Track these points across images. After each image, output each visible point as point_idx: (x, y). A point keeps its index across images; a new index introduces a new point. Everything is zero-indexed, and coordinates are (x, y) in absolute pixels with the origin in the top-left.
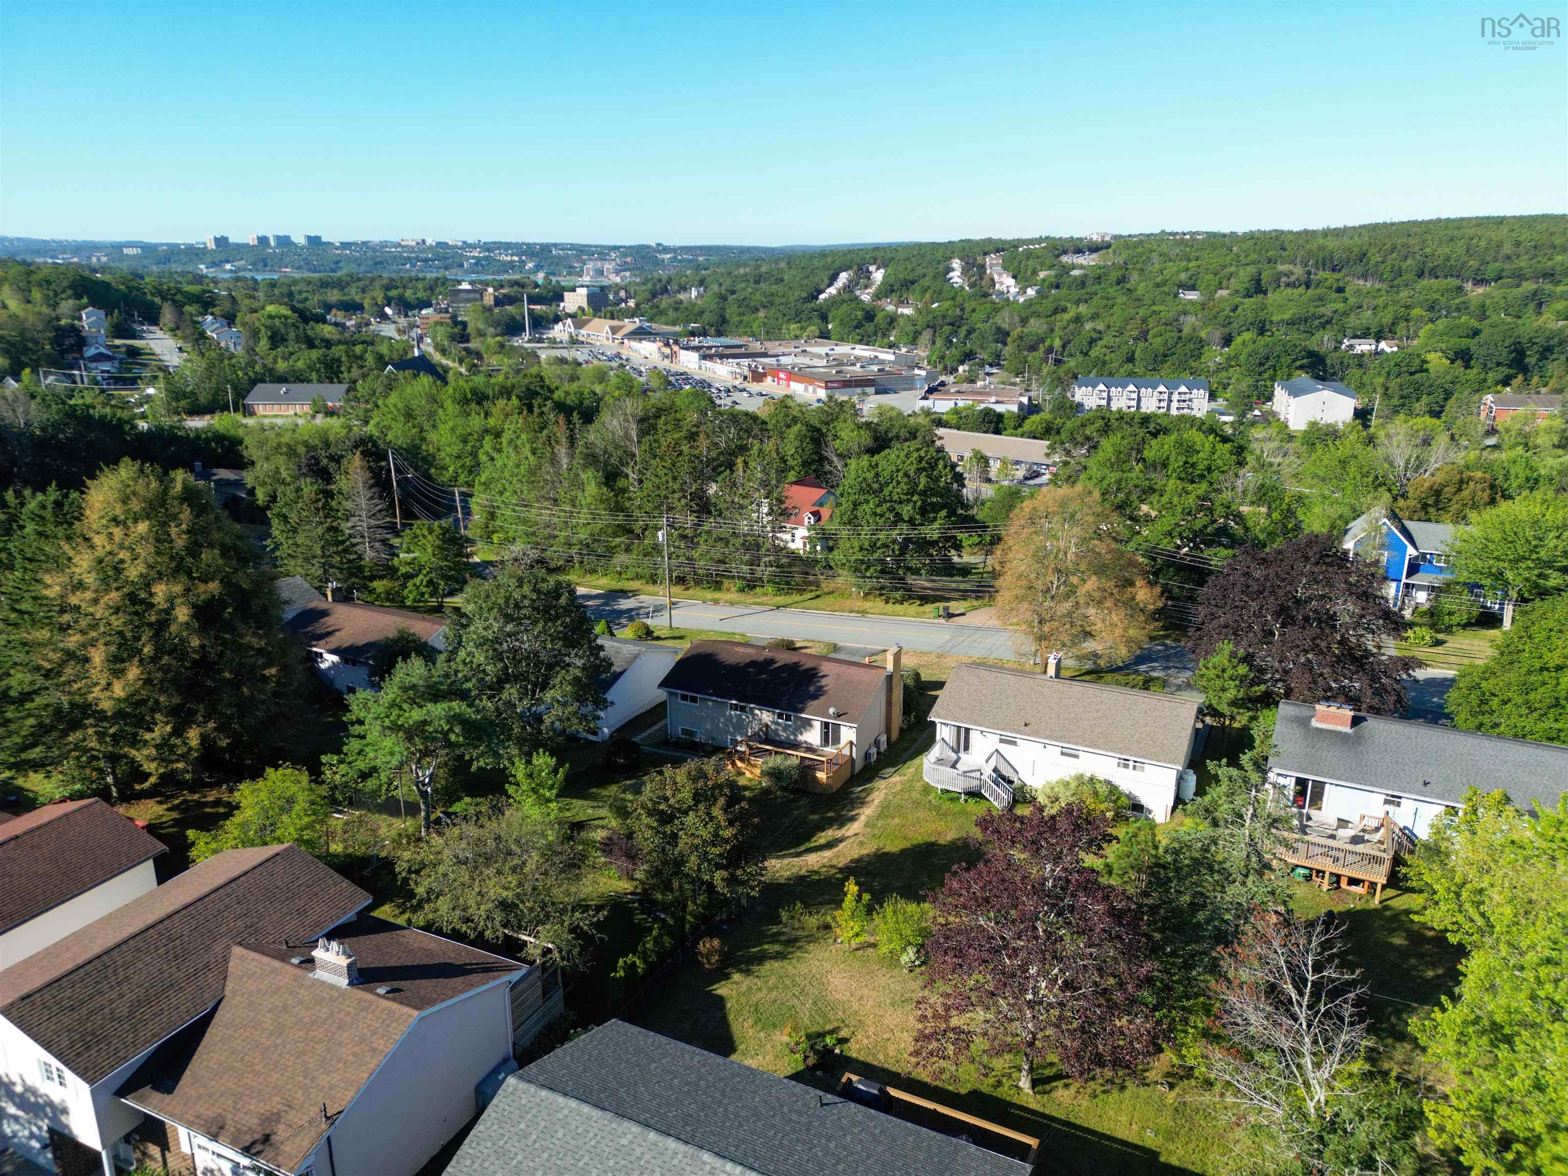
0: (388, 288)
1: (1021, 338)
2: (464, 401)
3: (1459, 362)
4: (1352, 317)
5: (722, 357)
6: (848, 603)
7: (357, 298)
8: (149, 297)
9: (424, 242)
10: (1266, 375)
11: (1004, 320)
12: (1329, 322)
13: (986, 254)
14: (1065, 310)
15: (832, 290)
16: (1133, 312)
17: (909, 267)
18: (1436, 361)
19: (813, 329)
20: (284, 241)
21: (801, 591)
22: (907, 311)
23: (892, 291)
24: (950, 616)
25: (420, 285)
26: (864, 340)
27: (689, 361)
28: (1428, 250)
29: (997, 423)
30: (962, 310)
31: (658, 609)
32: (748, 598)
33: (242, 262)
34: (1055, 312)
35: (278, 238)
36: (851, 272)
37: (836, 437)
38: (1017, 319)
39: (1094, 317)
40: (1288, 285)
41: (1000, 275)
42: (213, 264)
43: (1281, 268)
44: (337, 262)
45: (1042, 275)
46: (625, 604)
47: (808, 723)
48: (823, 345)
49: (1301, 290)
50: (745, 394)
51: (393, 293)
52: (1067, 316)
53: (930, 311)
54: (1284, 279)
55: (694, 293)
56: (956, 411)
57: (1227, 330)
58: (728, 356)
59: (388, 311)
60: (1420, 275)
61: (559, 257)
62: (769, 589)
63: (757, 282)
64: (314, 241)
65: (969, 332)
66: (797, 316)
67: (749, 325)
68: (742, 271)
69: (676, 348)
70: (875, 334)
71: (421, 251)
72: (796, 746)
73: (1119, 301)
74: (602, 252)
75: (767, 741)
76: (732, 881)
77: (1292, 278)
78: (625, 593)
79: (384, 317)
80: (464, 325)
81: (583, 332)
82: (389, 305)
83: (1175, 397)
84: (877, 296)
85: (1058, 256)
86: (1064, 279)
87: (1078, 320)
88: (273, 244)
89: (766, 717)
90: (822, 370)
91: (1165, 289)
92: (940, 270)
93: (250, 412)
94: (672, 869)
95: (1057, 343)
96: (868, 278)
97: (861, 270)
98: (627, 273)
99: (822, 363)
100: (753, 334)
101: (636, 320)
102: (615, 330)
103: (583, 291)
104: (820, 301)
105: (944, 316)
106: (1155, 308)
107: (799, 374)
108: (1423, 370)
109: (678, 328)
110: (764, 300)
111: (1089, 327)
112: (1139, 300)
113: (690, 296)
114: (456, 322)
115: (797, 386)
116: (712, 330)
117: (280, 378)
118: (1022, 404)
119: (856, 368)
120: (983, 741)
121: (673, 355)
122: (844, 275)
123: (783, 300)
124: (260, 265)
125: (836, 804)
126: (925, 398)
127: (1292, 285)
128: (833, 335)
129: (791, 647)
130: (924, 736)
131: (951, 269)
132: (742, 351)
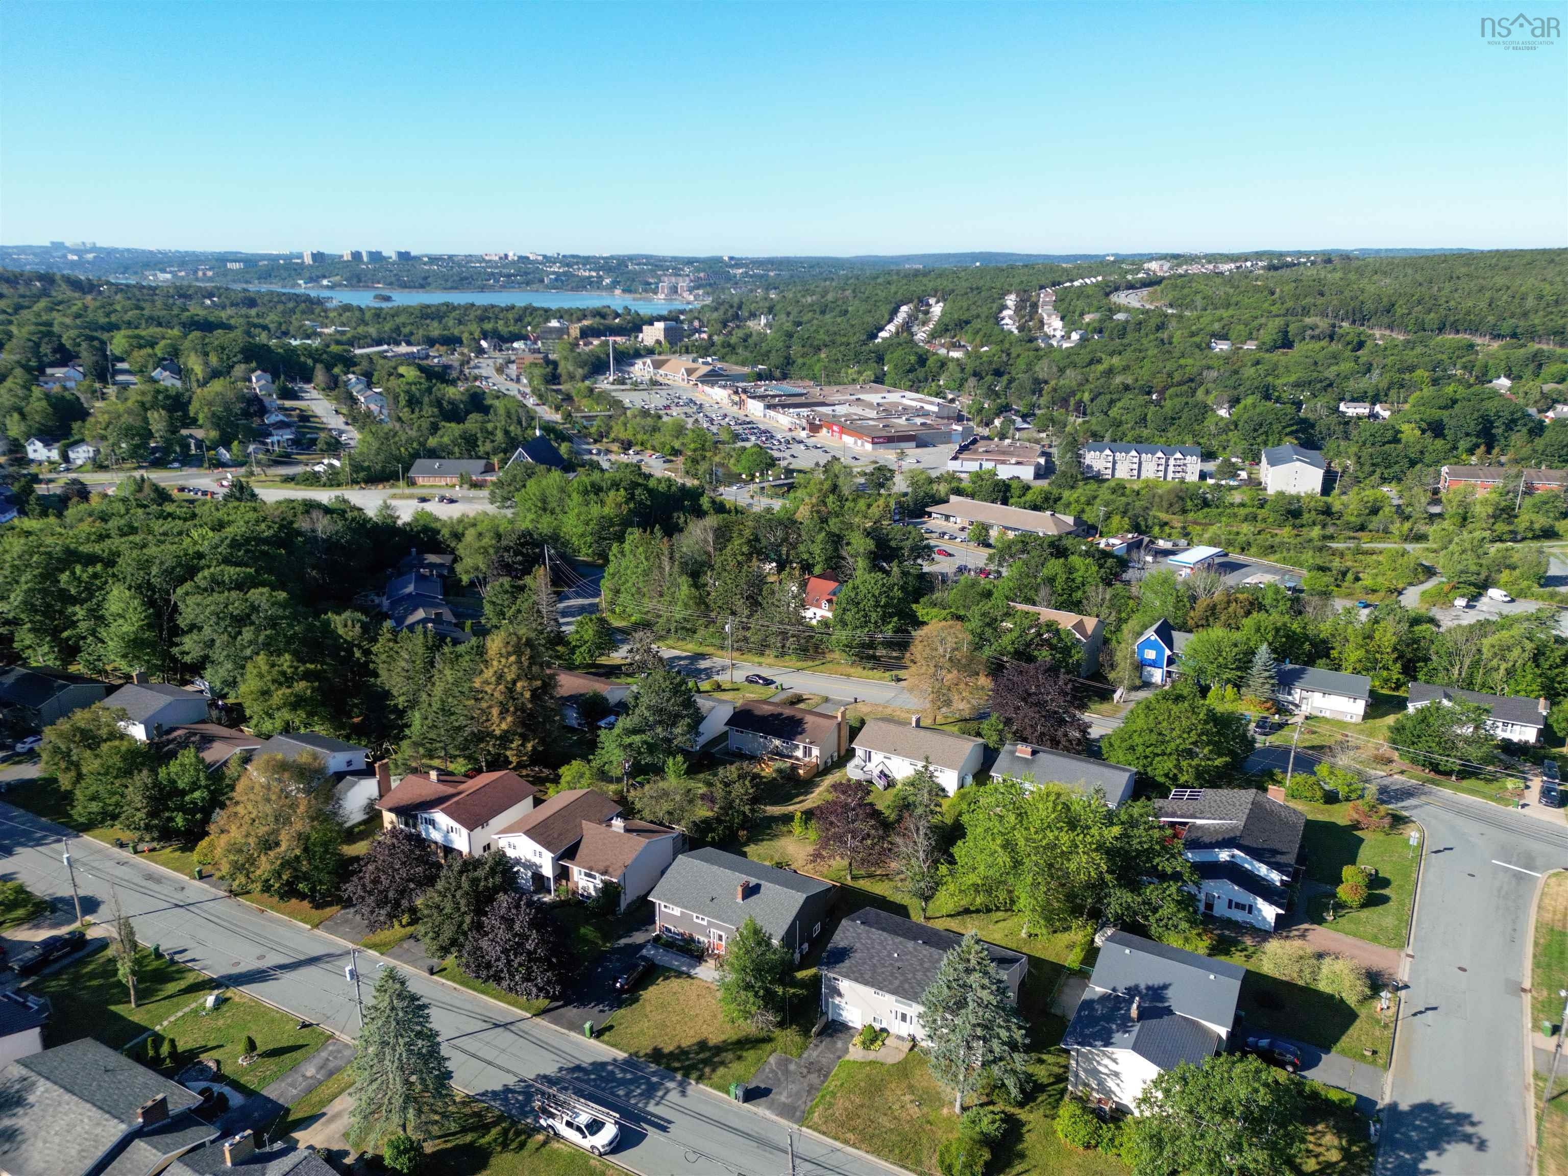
0: (482, 319)
1: (1055, 390)
3: (1429, 433)
4: (1352, 382)
5: (784, 406)
6: (841, 669)
7: (456, 332)
8: (302, 359)
9: (506, 256)
10: (1259, 440)
11: (1043, 369)
12: (1330, 385)
13: (1042, 287)
14: (1099, 361)
15: (891, 327)
16: (1161, 365)
17: (965, 305)
18: (1410, 432)
19: (869, 374)
20: (376, 256)
21: (813, 659)
22: (956, 354)
23: (947, 330)
24: (899, 680)
25: (510, 316)
26: (915, 387)
27: (755, 409)
28: (1452, 304)
29: (1005, 492)
30: (1008, 355)
31: (723, 669)
32: (779, 662)
33: (338, 278)
34: (1091, 363)
35: (370, 254)
36: (911, 306)
37: (848, 544)
38: (1055, 369)
39: (1126, 368)
40: (1312, 337)
41: (1049, 315)
42: (311, 280)
43: (1308, 320)
44: (426, 278)
45: (1087, 318)
46: (703, 664)
47: (797, 747)
48: (876, 391)
49: (1324, 343)
50: (802, 447)
51: (488, 326)
52: (1100, 368)
53: (979, 357)
54: (1309, 332)
55: (763, 321)
56: (978, 477)
57: (1236, 393)
58: (790, 406)
59: (484, 344)
60: (1441, 330)
61: (635, 273)
62: (793, 657)
63: (823, 312)
64: (404, 256)
65: (1010, 382)
66: (858, 358)
67: (811, 367)
68: (809, 299)
69: (744, 397)
70: (926, 380)
71: (504, 267)
72: (790, 757)
73: (1150, 353)
74: (676, 265)
75: (777, 754)
76: (753, 811)
77: (1317, 332)
78: (703, 656)
79: (480, 351)
80: (555, 364)
81: (661, 371)
82: (485, 339)
83: (1172, 462)
84: (933, 335)
85: (1107, 295)
86: (1108, 324)
87: (1110, 372)
88: (365, 259)
89: (777, 742)
90: (871, 423)
91: (1197, 339)
92: (995, 306)
93: (412, 483)
94: (729, 806)
95: (1086, 397)
96: (927, 313)
97: (921, 304)
98: (701, 292)
99: (873, 414)
100: (814, 378)
101: (709, 359)
102: (690, 372)
103: (660, 325)
104: (879, 340)
105: (990, 363)
106: (1182, 362)
107: (851, 427)
108: (1396, 440)
109: (746, 370)
110: (827, 339)
111: (1118, 380)
112: (1169, 352)
113: (760, 324)
114: (548, 362)
115: (848, 440)
116: (777, 373)
117: (433, 454)
118: (1038, 467)
119: (902, 421)
120: (877, 757)
121: (741, 403)
122: (904, 309)
123: (844, 340)
124: (354, 281)
125: (805, 785)
126: (955, 458)
127: (1317, 338)
128: (887, 379)
129: (799, 699)
130: (851, 753)
131: (1005, 307)
132: (803, 400)
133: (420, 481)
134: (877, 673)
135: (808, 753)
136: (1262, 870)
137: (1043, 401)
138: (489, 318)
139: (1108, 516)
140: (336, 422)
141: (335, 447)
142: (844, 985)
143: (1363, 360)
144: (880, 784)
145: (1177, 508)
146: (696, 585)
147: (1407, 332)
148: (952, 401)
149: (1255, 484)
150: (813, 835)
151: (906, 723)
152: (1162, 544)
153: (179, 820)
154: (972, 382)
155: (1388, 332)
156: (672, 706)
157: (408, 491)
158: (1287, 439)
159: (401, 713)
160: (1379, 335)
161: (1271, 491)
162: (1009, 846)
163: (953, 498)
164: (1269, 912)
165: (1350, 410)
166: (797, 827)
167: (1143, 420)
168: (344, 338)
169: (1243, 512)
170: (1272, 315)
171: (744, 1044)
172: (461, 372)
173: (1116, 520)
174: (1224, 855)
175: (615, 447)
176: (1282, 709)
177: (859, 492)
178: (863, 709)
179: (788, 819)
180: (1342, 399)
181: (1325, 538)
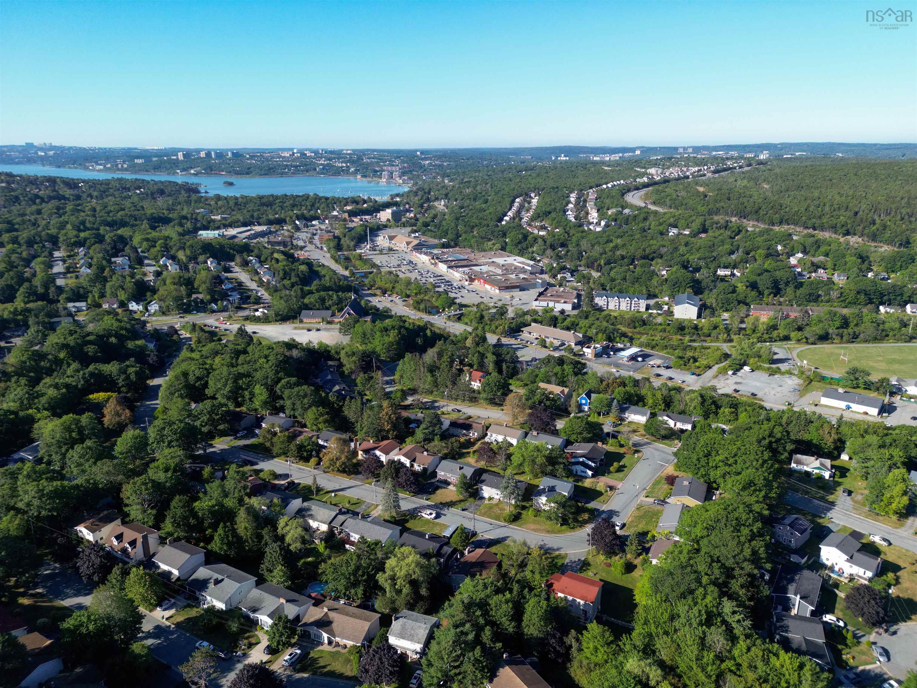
2: (382, 331)
3: (749, 288)
4: (724, 259)
5: (457, 267)
6: (484, 406)
9: (293, 152)
13: (591, 188)
14: (611, 241)
15: (510, 213)
17: (549, 200)
18: (741, 287)
19: (498, 246)
21: (474, 403)
22: (542, 233)
23: (539, 216)
24: (502, 410)
26: (521, 253)
27: (442, 268)
29: (556, 320)
30: (568, 234)
31: (444, 406)
34: (607, 242)
36: (522, 198)
37: (486, 357)
41: (592, 208)
42: (184, 170)
44: (249, 168)
45: (610, 212)
46: (436, 404)
47: (470, 433)
48: (502, 256)
49: (722, 231)
50: (466, 291)
52: (611, 245)
53: (554, 235)
55: (442, 203)
56: (545, 311)
58: (459, 267)
59: (298, 222)
60: (781, 223)
61: (368, 164)
63: (475, 200)
66: (493, 234)
67: (469, 240)
68: (467, 190)
69: (436, 260)
70: (527, 249)
71: (293, 161)
72: (469, 436)
73: (636, 237)
75: (465, 435)
76: (459, 450)
80: (339, 239)
81: (393, 241)
82: (297, 219)
83: (633, 302)
84: (532, 220)
85: (623, 195)
86: (620, 217)
87: (616, 247)
89: (464, 431)
90: (499, 277)
91: (661, 228)
92: (564, 202)
93: (301, 321)
94: (453, 449)
95: (602, 262)
96: (529, 203)
97: (527, 196)
98: (406, 178)
99: (499, 271)
100: (471, 247)
101: (417, 234)
102: (408, 243)
103: (389, 211)
104: (504, 223)
105: (559, 239)
106: (651, 242)
107: (489, 280)
108: (734, 291)
109: (436, 241)
110: (477, 221)
111: (618, 253)
112: (646, 236)
113: (441, 205)
114: (335, 237)
115: (488, 287)
116: (452, 243)
117: (307, 307)
118: (574, 303)
119: (513, 276)
120: (494, 435)
121: (435, 264)
122: (518, 200)
123: (486, 222)
124: (209, 170)
125: (473, 444)
126: (536, 300)
127: (720, 228)
128: (508, 248)
129: (470, 417)
130: (486, 435)
131: (569, 202)
132: (465, 263)
133: (305, 320)
134: (496, 408)
135: (474, 434)
136: (590, 463)
137: (582, 263)
138: (297, 205)
139: (597, 334)
140: (253, 285)
141: (258, 301)
142: (484, 488)
143: (735, 243)
144: (495, 443)
145: (631, 326)
146: (433, 376)
147: (765, 224)
148: (539, 261)
149: (670, 313)
150: (476, 457)
151: (502, 425)
152: (620, 345)
153: (305, 454)
154: (549, 252)
155: (756, 223)
156: (435, 421)
157: (301, 325)
158: (688, 290)
159: (353, 424)
160: (750, 226)
161: (675, 317)
162: (522, 456)
163: (533, 324)
164: (590, 473)
165: (721, 272)
166: (471, 455)
167: (625, 279)
168: (227, 222)
169: (660, 328)
170: (699, 215)
171: (461, 501)
172: (292, 244)
173: (600, 335)
174: (581, 460)
175: (378, 292)
176: (622, 420)
177: (492, 319)
178: (491, 420)
179: (469, 453)
180: (719, 267)
181: (691, 341)
